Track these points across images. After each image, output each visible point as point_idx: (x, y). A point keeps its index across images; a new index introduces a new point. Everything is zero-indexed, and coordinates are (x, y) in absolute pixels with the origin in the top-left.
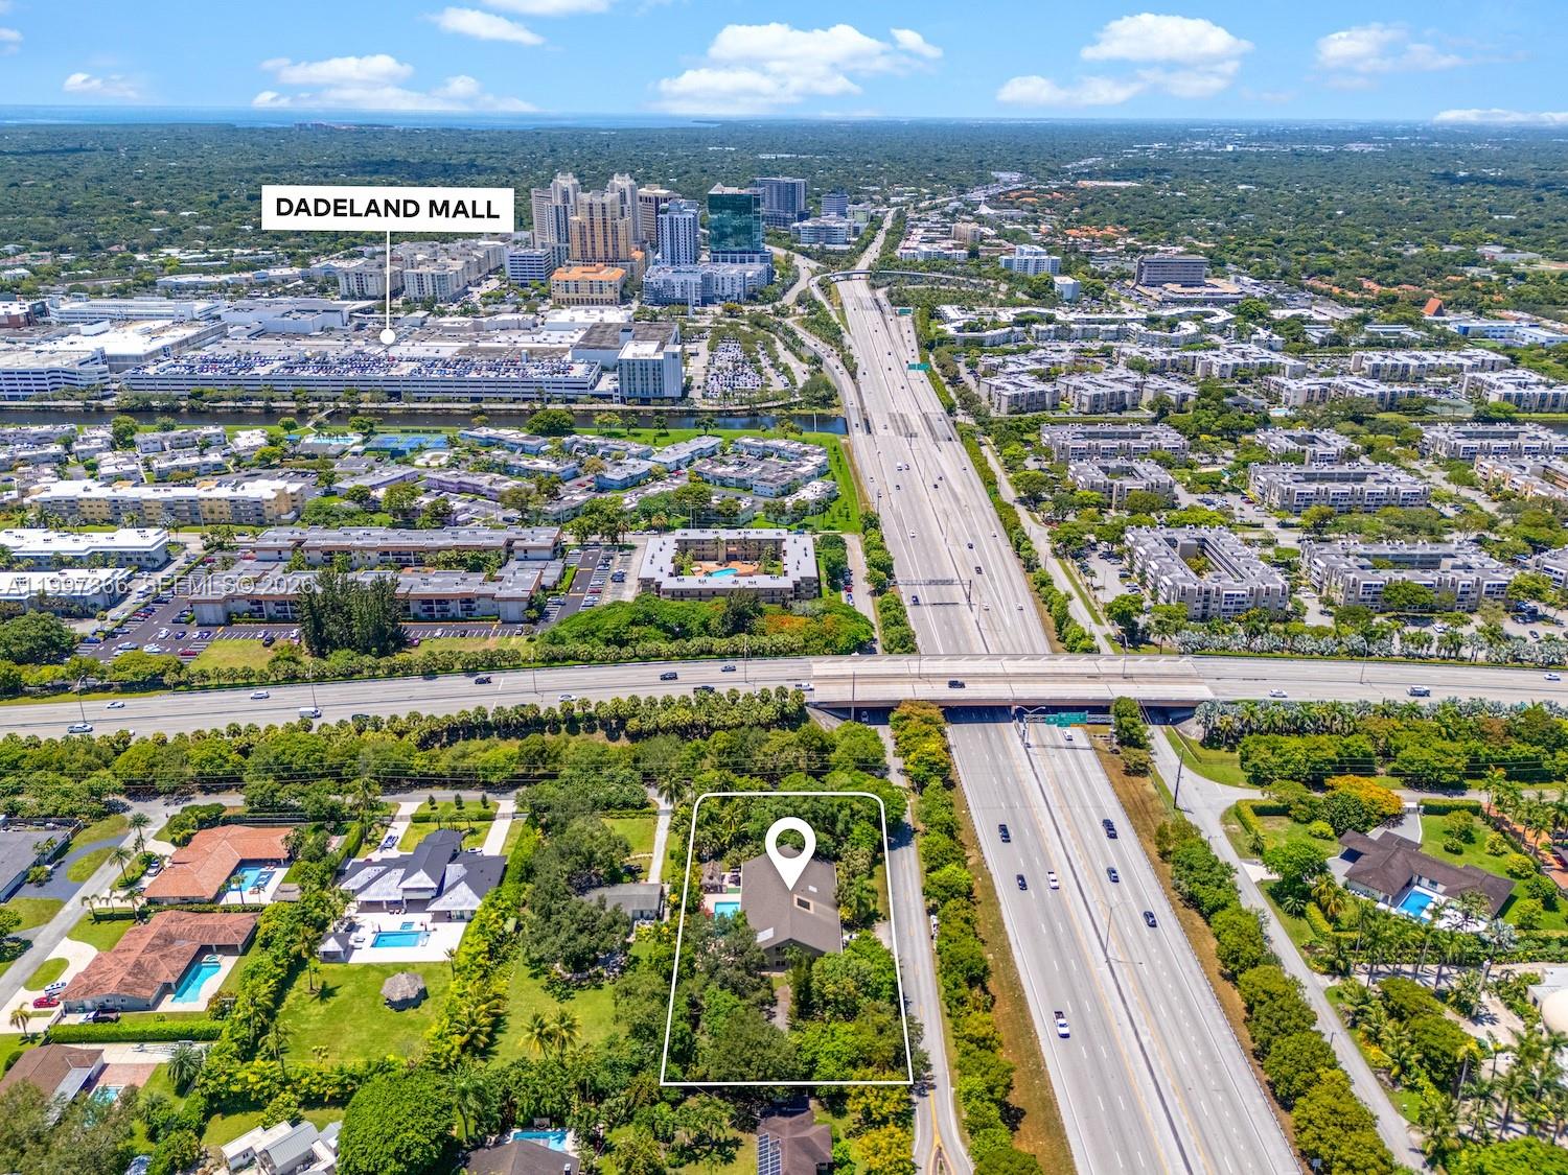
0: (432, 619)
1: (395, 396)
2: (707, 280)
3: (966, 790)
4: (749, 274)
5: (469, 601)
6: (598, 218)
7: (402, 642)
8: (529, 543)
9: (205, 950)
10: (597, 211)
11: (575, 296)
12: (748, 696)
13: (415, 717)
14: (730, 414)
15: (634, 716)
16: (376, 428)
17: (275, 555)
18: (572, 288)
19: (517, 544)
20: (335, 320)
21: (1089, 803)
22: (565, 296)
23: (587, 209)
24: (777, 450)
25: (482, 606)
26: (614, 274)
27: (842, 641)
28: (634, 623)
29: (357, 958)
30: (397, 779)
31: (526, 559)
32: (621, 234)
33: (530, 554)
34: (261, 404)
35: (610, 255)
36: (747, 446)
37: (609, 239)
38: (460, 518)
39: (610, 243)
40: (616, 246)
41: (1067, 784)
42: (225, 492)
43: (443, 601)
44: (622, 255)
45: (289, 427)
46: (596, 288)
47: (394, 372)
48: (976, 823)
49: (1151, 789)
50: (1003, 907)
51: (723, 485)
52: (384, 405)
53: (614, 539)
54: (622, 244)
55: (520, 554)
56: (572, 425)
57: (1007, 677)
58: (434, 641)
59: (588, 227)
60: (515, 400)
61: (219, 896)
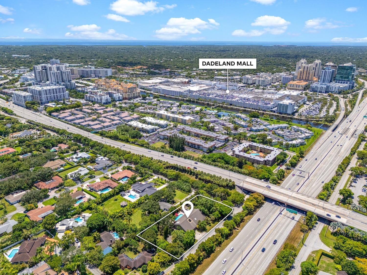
0: (192, 147)
1: (231, 105)
2: (328, 87)
3: (254, 217)
4: (341, 86)
5: (199, 146)
6: (306, 70)
7: (183, 150)
8: (220, 138)
9: (109, 187)
10: (306, 68)
11: (292, 88)
12: (223, 179)
13: (167, 162)
14: (301, 120)
15: (200, 175)
16: (221, 110)
17: (179, 130)
18: (292, 86)
19: (218, 137)
20: (235, 88)
21: (280, 232)
22: (290, 87)
23: (303, 68)
24: (301, 130)
25: (201, 147)
26: (304, 83)
27: (260, 176)
28: (220, 158)
29: (125, 197)
30: (156, 172)
31: (218, 141)
32: (311, 74)
33: (219, 140)
34: (207, 102)
35: (307, 79)
36: (294, 128)
37: (307, 75)
38: (216, 130)
39: (307, 76)
40: (308, 77)
41: (280, 225)
42: (182, 117)
43: (195, 144)
44: (310, 79)
45: (206, 107)
46: (298, 86)
47: (234, 100)
48: (248, 224)
49: (302, 237)
50: (232, 242)
51: (279, 136)
52: (228, 106)
53: (240, 141)
54: (310, 76)
55: (217, 139)
56: (259, 116)
57: (290, 197)
58: (189, 152)
59: (303, 72)
60: (253, 109)
61: (119, 180)
